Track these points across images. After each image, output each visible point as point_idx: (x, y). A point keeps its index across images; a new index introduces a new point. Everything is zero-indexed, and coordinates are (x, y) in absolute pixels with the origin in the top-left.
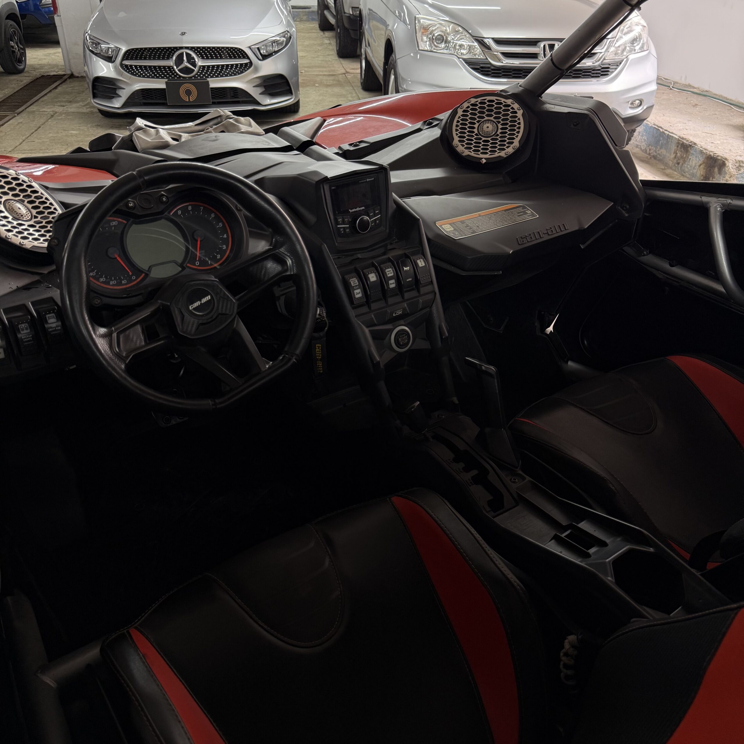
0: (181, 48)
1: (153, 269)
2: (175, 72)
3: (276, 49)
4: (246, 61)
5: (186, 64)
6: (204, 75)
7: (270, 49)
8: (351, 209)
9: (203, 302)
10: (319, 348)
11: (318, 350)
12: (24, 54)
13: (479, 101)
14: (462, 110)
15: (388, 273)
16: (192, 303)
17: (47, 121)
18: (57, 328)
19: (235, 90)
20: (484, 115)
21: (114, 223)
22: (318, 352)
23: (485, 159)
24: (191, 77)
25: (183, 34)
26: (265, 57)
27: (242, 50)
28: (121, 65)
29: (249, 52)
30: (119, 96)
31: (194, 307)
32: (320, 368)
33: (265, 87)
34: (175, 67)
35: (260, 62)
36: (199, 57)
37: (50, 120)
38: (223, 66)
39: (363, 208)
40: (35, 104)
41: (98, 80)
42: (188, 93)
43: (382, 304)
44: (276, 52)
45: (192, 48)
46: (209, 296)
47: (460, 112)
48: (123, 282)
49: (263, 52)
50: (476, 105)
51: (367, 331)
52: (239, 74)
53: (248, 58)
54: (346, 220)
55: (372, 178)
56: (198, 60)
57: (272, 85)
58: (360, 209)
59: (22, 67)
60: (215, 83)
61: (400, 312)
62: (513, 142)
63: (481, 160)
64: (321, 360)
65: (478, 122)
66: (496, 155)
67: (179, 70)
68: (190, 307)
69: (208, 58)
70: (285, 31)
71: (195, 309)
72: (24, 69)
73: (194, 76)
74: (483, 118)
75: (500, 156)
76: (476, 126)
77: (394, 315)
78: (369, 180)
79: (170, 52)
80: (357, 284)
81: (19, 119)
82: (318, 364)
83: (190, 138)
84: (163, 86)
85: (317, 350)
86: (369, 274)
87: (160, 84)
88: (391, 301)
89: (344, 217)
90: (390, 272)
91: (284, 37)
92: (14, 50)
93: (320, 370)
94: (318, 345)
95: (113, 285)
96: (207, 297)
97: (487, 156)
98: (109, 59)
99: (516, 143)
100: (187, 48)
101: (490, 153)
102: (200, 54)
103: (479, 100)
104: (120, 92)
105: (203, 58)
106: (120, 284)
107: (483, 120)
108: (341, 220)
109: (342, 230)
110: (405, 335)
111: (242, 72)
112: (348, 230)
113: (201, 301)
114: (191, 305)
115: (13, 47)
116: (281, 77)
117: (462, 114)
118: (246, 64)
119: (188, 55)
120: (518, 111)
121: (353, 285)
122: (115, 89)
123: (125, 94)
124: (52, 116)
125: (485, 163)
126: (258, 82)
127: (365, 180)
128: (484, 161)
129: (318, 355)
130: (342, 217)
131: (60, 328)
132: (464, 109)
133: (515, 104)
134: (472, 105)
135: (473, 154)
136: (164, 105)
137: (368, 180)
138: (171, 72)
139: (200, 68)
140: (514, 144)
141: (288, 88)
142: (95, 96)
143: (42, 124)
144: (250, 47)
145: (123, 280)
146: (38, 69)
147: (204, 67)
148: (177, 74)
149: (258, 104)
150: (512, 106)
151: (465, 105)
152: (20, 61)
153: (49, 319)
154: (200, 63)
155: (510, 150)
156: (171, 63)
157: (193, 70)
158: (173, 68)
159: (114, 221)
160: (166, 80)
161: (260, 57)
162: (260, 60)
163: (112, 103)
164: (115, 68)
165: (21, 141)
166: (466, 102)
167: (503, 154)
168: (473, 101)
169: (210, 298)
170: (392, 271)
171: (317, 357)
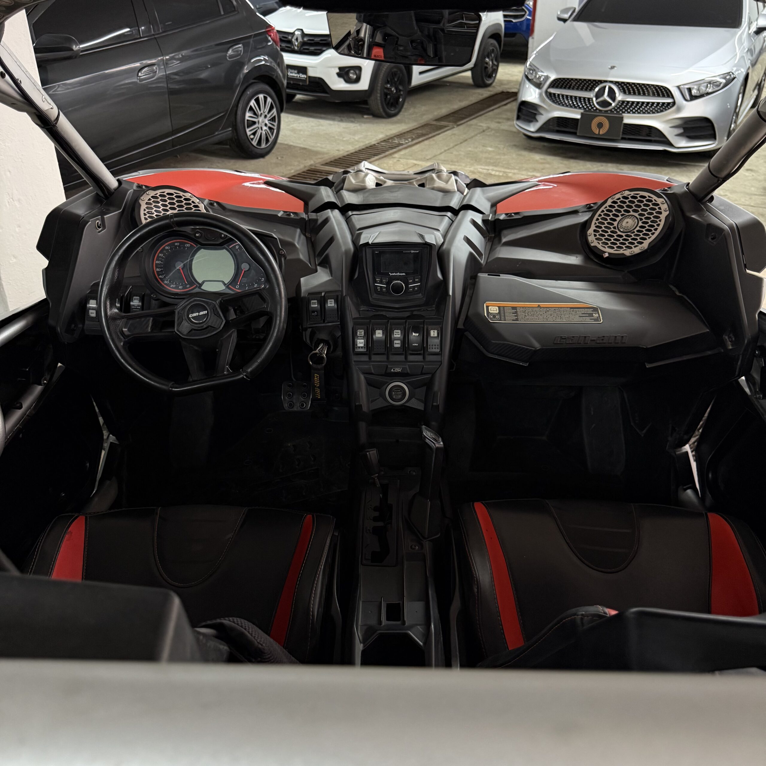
0: (606, 81)
1: (205, 283)
2: (593, 104)
3: (710, 90)
4: (670, 100)
5: (606, 97)
6: (621, 110)
7: (703, 89)
8: (391, 273)
9: (200, 314)
10: (317, 378)
11: (317, 379)
12: (495, 71)
13: (632, 195)
14: (612, 200)
15: (396, 333)
16: (192, 313)
17: (476, 135)
18: (137, 307)
19: (650, 128)
20: (631, 210)
21: (188, 245)
22: (316, 381)
23: (609, 253)
24: (607, 111)
25: (613, 68)
26: (693, 98)
27: (668, 89)
28: (546, 92)
29: (676, 92)
30: (537, 121)
31: (193, 316)
32: (318, 394)
33: (685, 129)
34: (594, 99)
35: (685, 102)
36: (621, 92)
37: (479, 135)
38: (643, 103)
39: (404, 274)
40: (478, 118)
41: (524, 103)
42: (600, 125)
43: (383, 358)
44: (708, 94)
45: (616, 83)
46: (206, 311)
47: (609, 202)
48: (180, 287)
49: (694, 92)
50: (627, 198)
51: (362, 377)
52: (658, 112)
53: (673, 97)
54: (384, 281)
55: (417, 251)
56: (619, 95)
57: (693, 128)
58: (400, 274)
59: (489, 82)
60: (630, 119)
61: (398, 370)
62: (643, 243)
63: (604, 253)
64: (318, 387)
65: (622, 215)
66: (621, 251)
67: (598, 103)
68: (190, 315)
69: (630, 93)
70: (730, 72)
71: (193, 318)
72: (491, 84)
73: (611, 110)
74: (629, 212)
75: (623, 254)
76: (618, 219)
77: (392, 371)
78: (414, 252)
79: (594, 84)
80: (363, 335)
81: (456, 131)
82: (316, 390)
83: (394, 184)
84: (579, 117)
85: (315, 378)
86: (377, 330)
87: (576, 115)
88: (393, 358)
89: (383, 278)
90: (397, 334)
91: (725, 78)
92: (488, 66)
93: (318, 396)
94: (317, 375)
95: (172, 288)
96: (205, 312)
97: (612, 251)
98: (538, 85)
99: (646, 245)
100: (611, 82)
101: (616, 249)
102: (624, 89)
103: (632, 193)
104: (538, 117)
105: (625, 92)
106: (177, 288)
107: (627, 214)
108: (379, 280)
109: (378, 288)
110: (399, 391)
111: (662, 111)
112: (384, 290)
113: (199, 313)
114: (191, 314)
115: (487, 63)
116: (706, 120)
117: (609, 204)
118: (669, 104)
119: (610, 88)
120: (663, 212)
121: (358, 335)
122: (535, 114)
123: (542, 119)
124: (484, 131)
125: (607, 257)
126: (678, 122)
127: (409, 251)
128: (606, 255)
129: (317, 383)
130: (380, 277)
131: (140, 308)
132: (615, 200)
133: (664, 204)
134: (624, 197)
135: (600, 246)
136: (574, 134)
137: (412, 252)
138: (590, 103)
139: (619, 103)
140: (643, 245)
141: (712, 132)
142: (518, 118)
143: (470, 138)
144: (678, 87)
145: (180, 286)
146: (505, 84)
147: (623, 102)
148: (595, 106)
149: (671, 145)
150: (661, 206)
151: (618, 196)
152: (490, 76)
153: (135, 300)
154: (620, 96)
155: (636, 250)
156: (591, 95)
157: (611, 104)
158: (592, 100)
159: (188, 243)
160: (582, 111)
161: (688, 97)
162: (686, 100)
163: (529, 126)
164: (541, 95)
165: (443, 150)
166: (619, 194)
167: (628, 253)
168: (627, 193)
169: (206, 313)
170: (400, 333)
171: (315, 385)
